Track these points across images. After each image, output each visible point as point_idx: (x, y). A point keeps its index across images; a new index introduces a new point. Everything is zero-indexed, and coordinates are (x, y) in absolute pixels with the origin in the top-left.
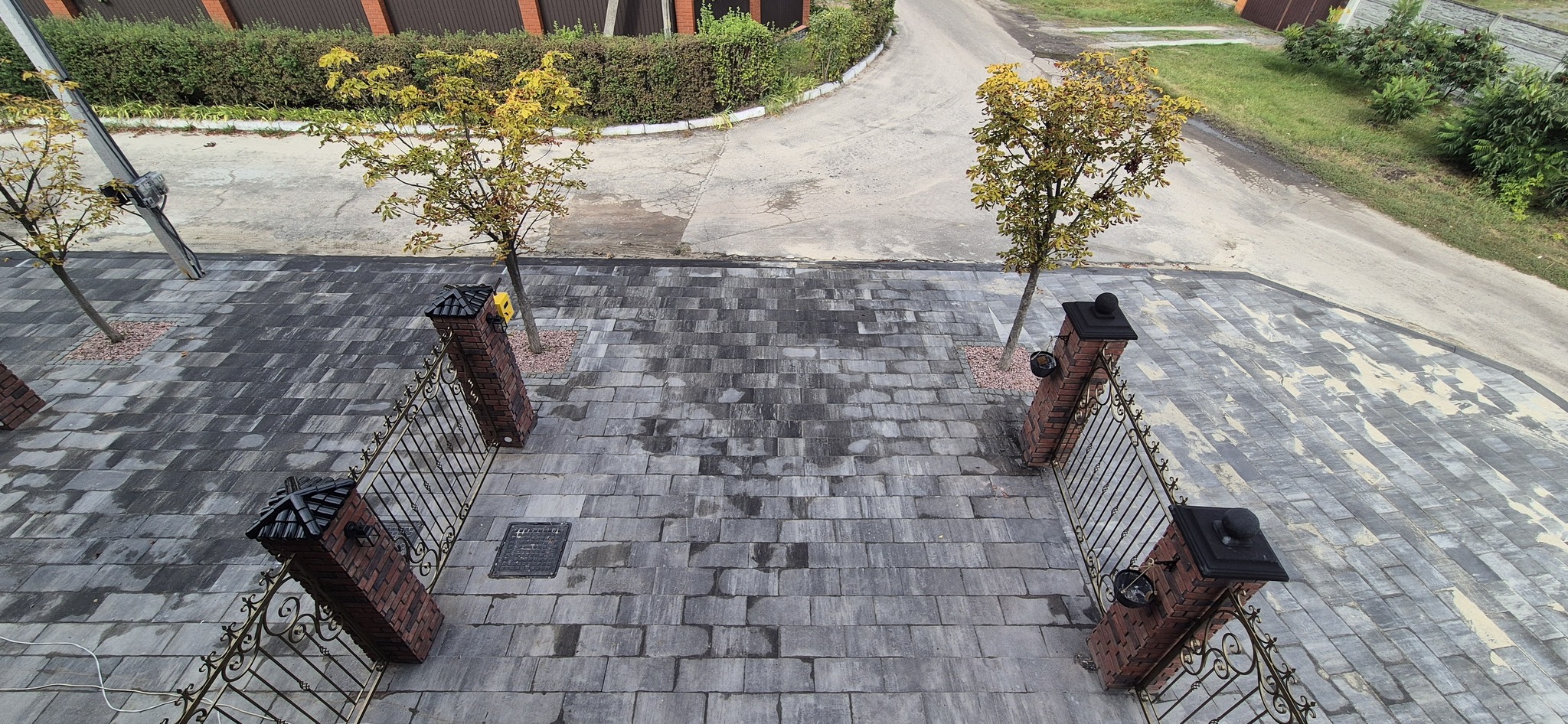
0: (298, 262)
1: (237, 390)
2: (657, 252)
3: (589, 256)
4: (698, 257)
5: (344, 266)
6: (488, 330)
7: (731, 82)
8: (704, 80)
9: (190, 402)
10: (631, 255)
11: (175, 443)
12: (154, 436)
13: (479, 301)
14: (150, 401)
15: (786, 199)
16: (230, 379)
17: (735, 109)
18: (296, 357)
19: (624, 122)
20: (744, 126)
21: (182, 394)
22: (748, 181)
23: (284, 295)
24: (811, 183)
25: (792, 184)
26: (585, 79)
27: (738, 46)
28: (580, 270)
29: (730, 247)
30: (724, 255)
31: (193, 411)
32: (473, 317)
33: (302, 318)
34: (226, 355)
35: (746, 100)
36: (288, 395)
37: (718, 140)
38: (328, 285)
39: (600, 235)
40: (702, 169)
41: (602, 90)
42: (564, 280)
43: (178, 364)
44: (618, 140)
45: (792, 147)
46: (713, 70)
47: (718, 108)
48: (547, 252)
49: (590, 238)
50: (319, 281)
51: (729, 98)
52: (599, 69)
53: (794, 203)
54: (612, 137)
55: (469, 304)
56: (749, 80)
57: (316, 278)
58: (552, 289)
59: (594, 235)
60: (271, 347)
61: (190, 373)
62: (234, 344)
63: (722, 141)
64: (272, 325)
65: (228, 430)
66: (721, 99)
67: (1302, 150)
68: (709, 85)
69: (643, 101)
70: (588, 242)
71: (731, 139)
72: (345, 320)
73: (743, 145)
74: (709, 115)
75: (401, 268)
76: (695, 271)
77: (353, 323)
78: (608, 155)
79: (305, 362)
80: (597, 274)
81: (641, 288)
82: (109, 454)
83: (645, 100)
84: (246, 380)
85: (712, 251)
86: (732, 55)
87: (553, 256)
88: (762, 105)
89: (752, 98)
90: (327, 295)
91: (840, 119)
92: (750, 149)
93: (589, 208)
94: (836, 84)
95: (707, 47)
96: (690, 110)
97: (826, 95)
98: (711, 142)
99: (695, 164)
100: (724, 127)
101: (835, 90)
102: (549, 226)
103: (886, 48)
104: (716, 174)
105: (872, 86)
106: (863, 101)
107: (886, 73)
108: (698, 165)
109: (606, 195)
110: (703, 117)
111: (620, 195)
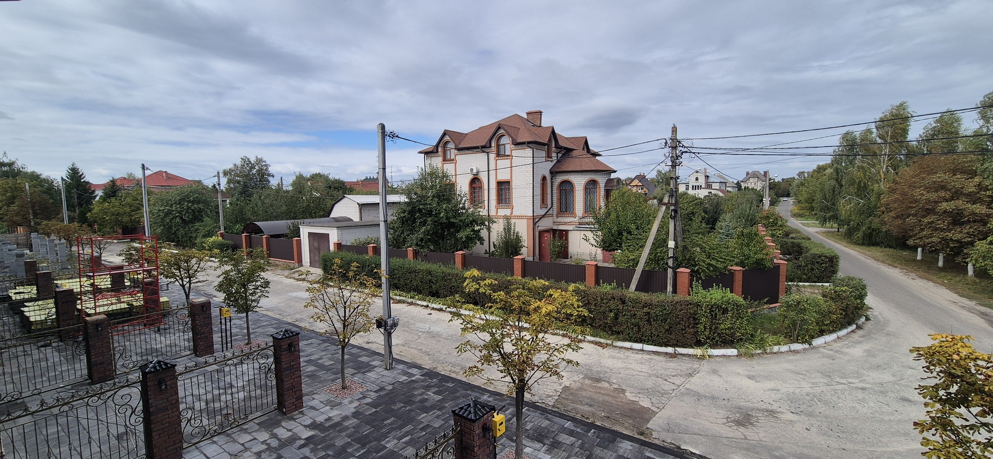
0: (431, 374)
1: (366, 430)
2: (626, 428)
3: (578, 416)
4: (657, 442)
5: (447, 382)
6: (481, 435)
7: (710, 328)
8: (690, 324)
9: (347, 428)
10: (607, 425)
11: (325, 449)
12: (323, 440)
13: (482, 412)
14: (334, 422)
15: (745, 419)
16: (368, 423)
17: (713, 346)
18: (400, 423)
19: (630, 340)
20: (717, 359)
21: (346, 424)
22: (713, 398)
23: (415, 388)
24: (771, 412)
25: (752, 409)
26: (611, 311)
27: (719, 307)
28: (568, 424)
29: (685, 443)
30: (679, 448)
31: (344, 434)
32: (474, 421)
33: (415, 402)
34: (374, 410)
35: (722, 342)
36: (383, 443)
37: (696, 365)
38: (435, 389)
39: (591, 406)
40: (678, 381)
41: (620, 319)
42: (556, 427)
43: (355, 408)
44: (624, 351)
45: (756, 382)
46: (697, 319)
47: (699, 344)
48: (553, 406)
49: (583, 405)
50: (433, 386)
51: (708, 338)
52: (621, 307)
53: (752, 424)
54: (621, 348)
55: (475, 412)
56: (726, 329)
57: (432, 384)
58: (546, 431)
59: (587, 404)
60: (390, 412)
61: (356, 415)
62: (380, 406)
63: (698, 366)
64: (400, 402)
65: (349, 450)
66: (702, 338)
68: (693, 327)
69: (644, 329)
70: (581, 407)
71: (705, 366)
72: (431, 411)
73: (715, 372)
74: (692, 347)
75: (472, 392)
76: (651, 452)
77: (434, 413)
78: (614, 357)
79: (400, 428)
80: (579, 430)
81: (605, 451)
82: (303, 442)
83: (646, 329)
84: (373, 427)
85: (669, 441)
86: (713, 311)
87: (556, 410)
88: (736, 348)
89: (727, 342)
90: (432, 394)
91: (807, 371)
92: (720, 376)
93: (590, 386)
94: (807, 346)
95: (694, 304)
96: (678, 341)
97: (795, 352)
98: (690, 365)
99: (673, 376)
100: (702, 357)
101: (804, 349)
102: (561, 391)
103: (859, 327)
104: (687, 386)
105: (842, 353)
106: (831, 361)
107: (858, 346)
108: (676, 378)
109: (604, 381)
110: (686, 347)
111: (613, 383)
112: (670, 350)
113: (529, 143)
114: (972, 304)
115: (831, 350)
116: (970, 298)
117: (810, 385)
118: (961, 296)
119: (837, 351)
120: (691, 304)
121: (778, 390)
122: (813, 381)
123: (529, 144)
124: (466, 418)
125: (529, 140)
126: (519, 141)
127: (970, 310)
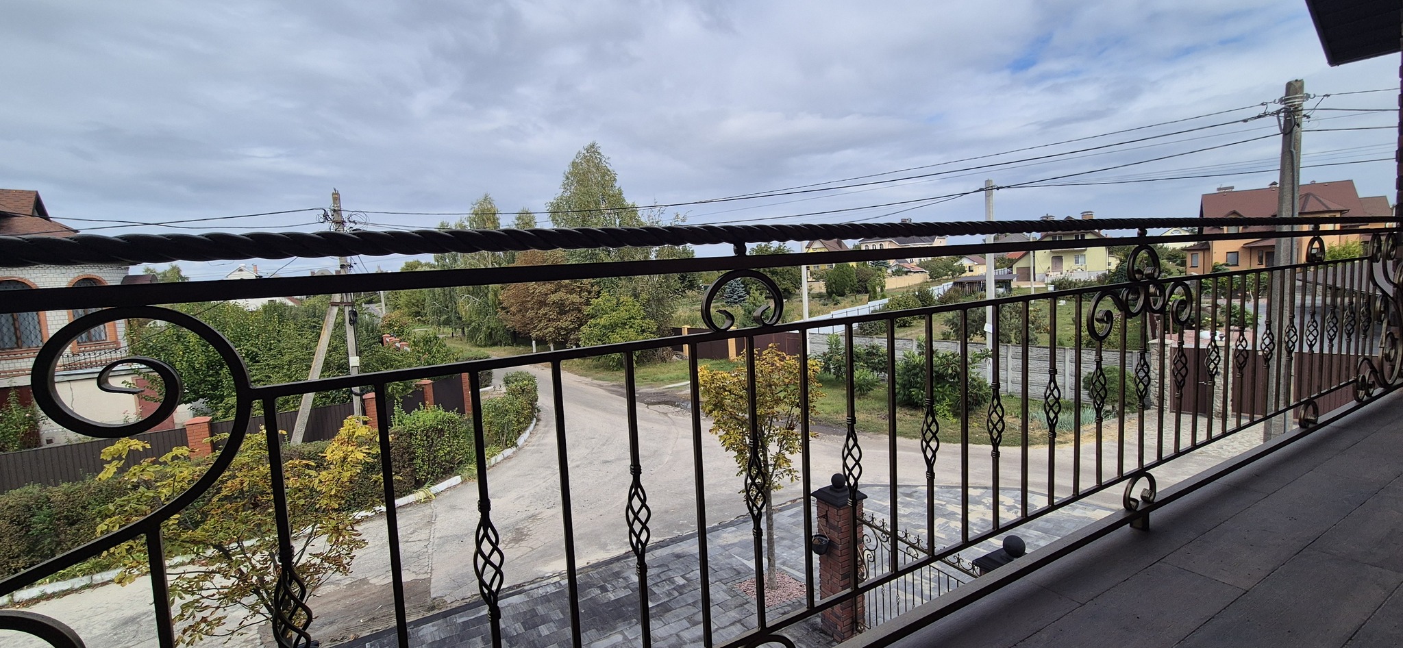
7: (429, 460)
8: (405, 462)
15: (520, 534)
17: (436, 480)
20: (445, 495)
24: (533, 517)
25: (517, 523)
27: (433, 430)
35: (443, 473)
37: (427, 510)
46: (413, 453)
47: (419, 484)
51: (428, 474)
53: (527, 535)
56: (445, 455)
63: (430, 511)
66: (421, 475)
67: (835, 417)
68: (409, 465)
71: (437, 507)
73: (453, 508)
74: (411, 493)
86: (428, 437)
88: (458, 474)
89: (448, 470)
91: (531, 470)
92: (462, 509)
94: (514, 449)
97: (508, 458)
98: (421, 514)
99: (412, 534)
100: (428, 499)
101: (514, 453)
103: (538, 420)
104: (438, 535)
105: (543, 445)
106: (541, 455)
107: (548, 435)
108: (416, 533)
110: (408, 494)
114: (589, 379)
115: (533, 446)
116: (586, 376)
117: (542, 481)
118: (581, 376)
119: (538, 445)
121: (523, 496)
122: (542, 476)
127: (592, 385)
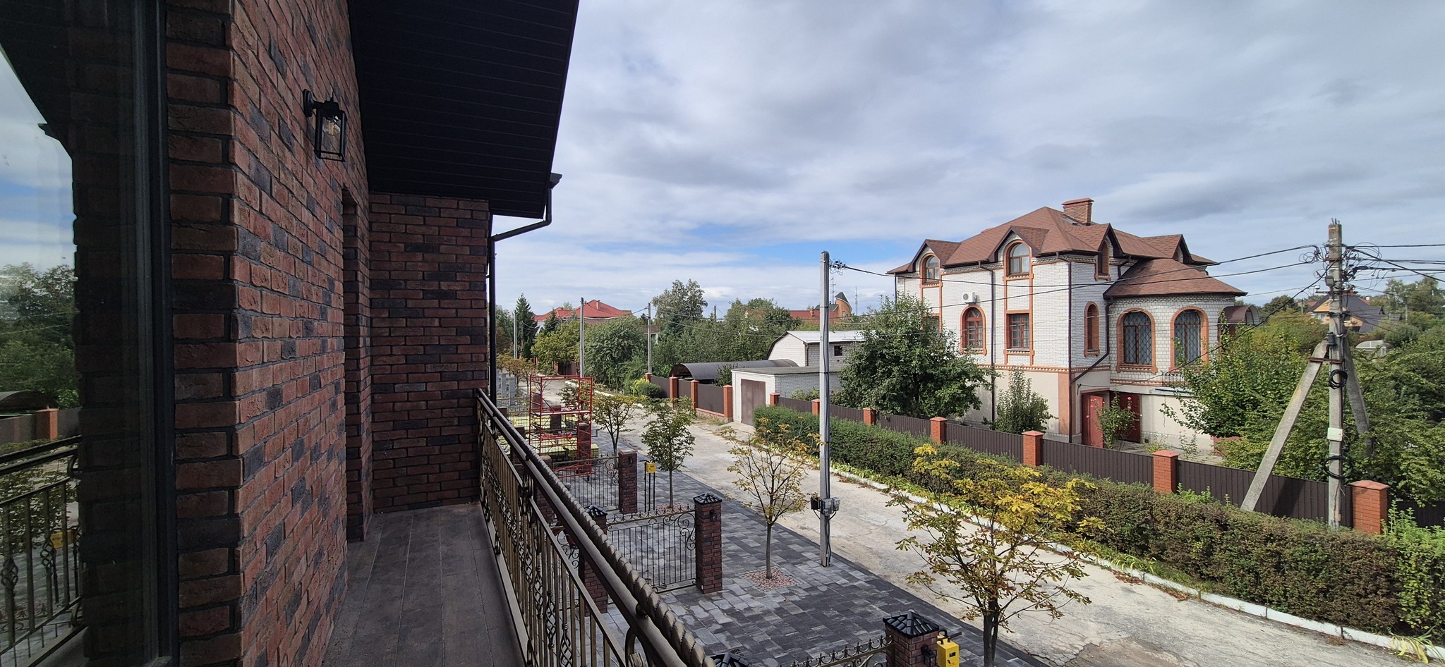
0: (880, 582)
1: (790, 632)
5: (901, 598)
6: (920, 658)
9: (768, 624)
11: (742, 640)
12: (741, 630)
13: (922, 630)
14: (754, 613)
16: (792, 625)
18: (831, 633)
19: (1238, 596)
21: (767, 619)
23: (856, 597)
26: (1198, 539)
31: (764, 630)
32: (910, 637)
33: (853, 614)
34: (802, 611)
36: (808, 651)
38: (883, 604)
41: (1217, 556)
43: (779, 603)
44: (1224, 612)
46: (1396, 580)
47: (1403, 630)
50: (880, 599)
52: (1217, 534)
54: (1216, 605)
55: (913, 628)
57: (880, 596)
60: (822, 619)
61: (779, 611)
62: (810, 608)
64: (835, 609)
65: (768, 650)
66: (1407, 621)
68: (1387, 595)
69: (1269, 582)
72: (874, 629)
74: (1385, 633)
75: (935, 618)
77: (876, 633)
78: (1198, 619)
79: (832, 639)
82: (719, 627)
83: (1272, 581)
84: (797, 630)
90: (878, 609)
93: (1139, 653)
95: (1388, 551)
96: (1348, 616)
100: (1412, 658)
102: (1081, 648)
109: (1169, 651)
110: (1370, 631)
111: (1186, 659)
112: (1331, 629)
113: (1061, 253)
120: (1380, 550)
123: (1063, 255)
124: (899, 631)
125: (1063, 249)
126: (1043, 251)
